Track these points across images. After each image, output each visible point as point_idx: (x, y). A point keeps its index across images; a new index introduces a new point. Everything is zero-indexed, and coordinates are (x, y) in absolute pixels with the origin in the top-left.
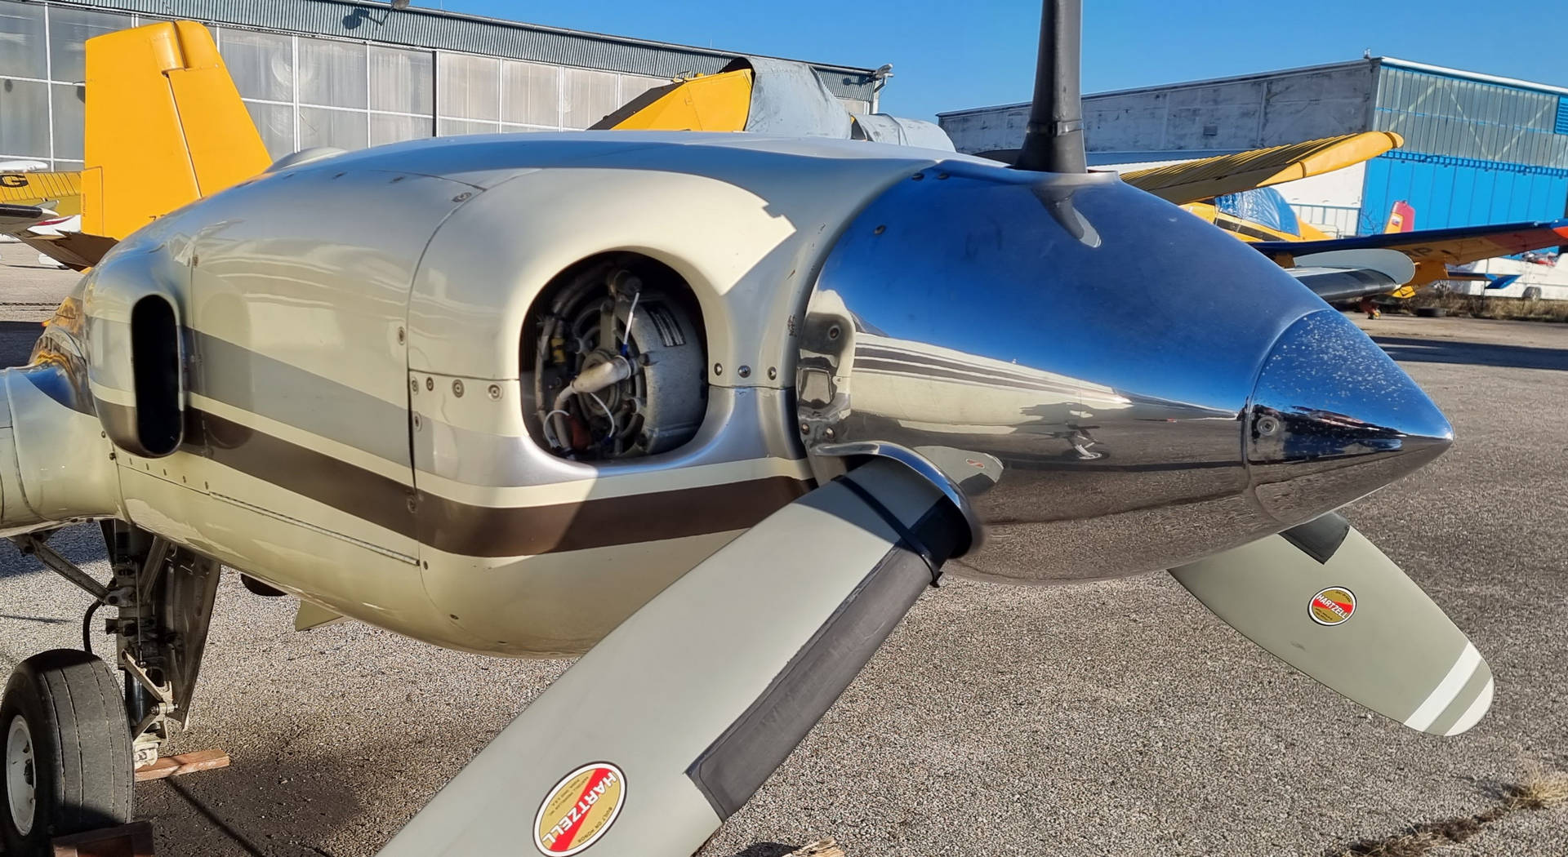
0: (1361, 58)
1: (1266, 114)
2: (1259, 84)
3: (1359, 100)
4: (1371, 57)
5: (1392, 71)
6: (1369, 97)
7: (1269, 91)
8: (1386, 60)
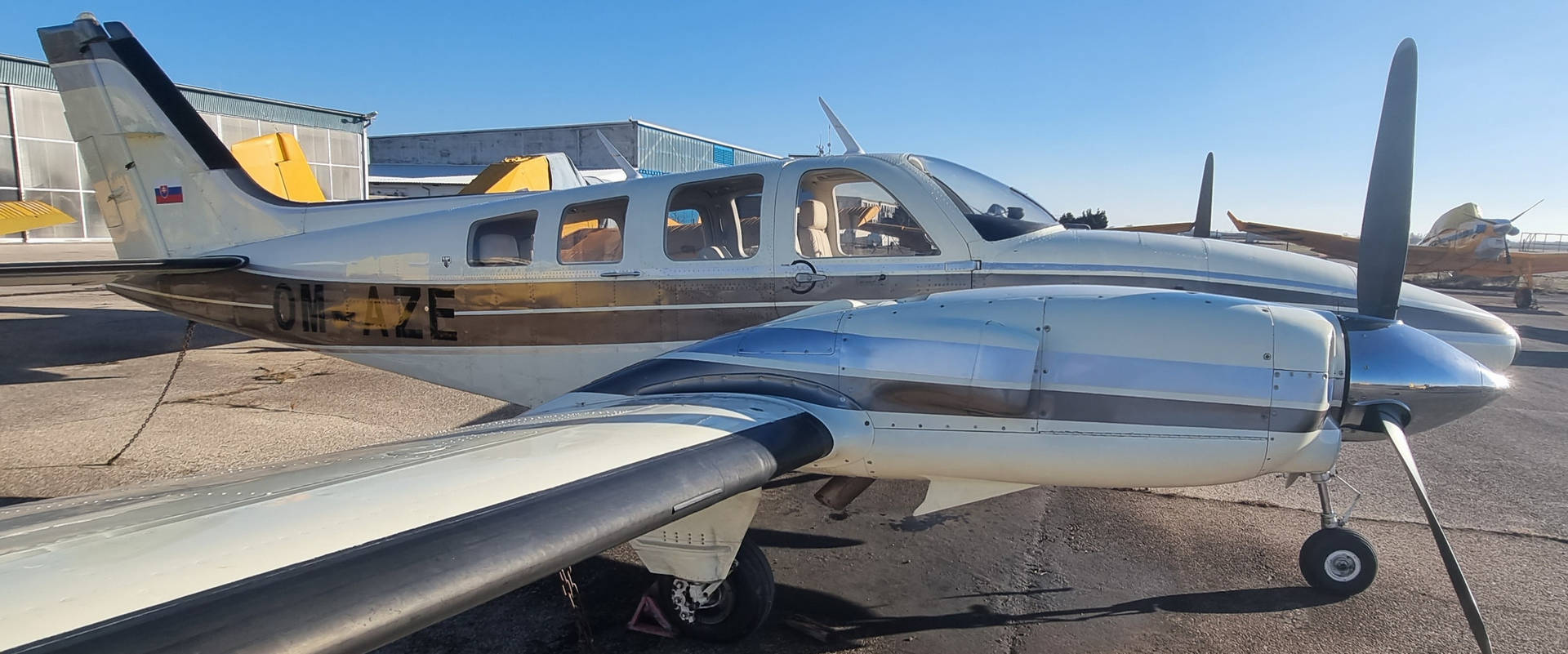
0: (628, 121)
1: (580, 147)
2: (575, 131)
3: (629, 143)
4: (633, 120)
5: (643, 128)
6: (634, 141)
7: (580, 135)
8: (640, 122)
